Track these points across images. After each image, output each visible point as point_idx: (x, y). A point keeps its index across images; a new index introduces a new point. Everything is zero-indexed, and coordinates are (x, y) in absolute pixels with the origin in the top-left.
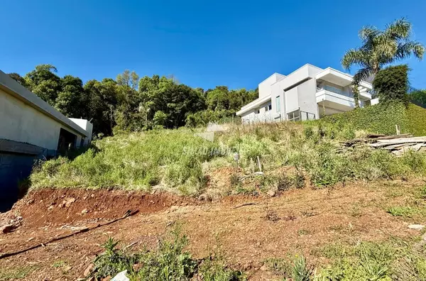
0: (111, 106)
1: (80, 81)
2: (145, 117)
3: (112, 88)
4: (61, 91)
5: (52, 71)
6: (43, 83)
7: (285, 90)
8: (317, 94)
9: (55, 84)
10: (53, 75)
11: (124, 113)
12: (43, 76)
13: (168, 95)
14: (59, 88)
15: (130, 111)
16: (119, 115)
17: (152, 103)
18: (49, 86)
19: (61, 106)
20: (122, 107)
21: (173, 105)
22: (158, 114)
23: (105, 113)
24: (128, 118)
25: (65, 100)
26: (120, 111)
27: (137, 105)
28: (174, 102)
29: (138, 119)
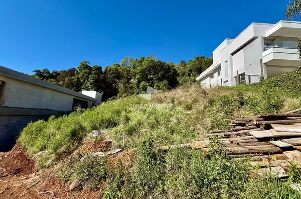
0: (117, 80)
1: (101, 67)
2: (135, 86)
3: (117, 70)
4: (91, 75)
5: (87, 64)
6: (83, 71)
7: (233, 54)
8: (264, 53)
9: (88, 71)
10: (89, 66)
11: (124, 84)
12: (84, 67)
13: (148, 70)
14: (90, 74)
15: (126, 83)
16: (121, 86)
17: (139, 76)
18: (86, 73)
19: (91, 84)
20: (122, 81)
21: (152, 76)
22: (142, 84)
23: (114, 85)
24: (126, 87)
25: (92, 80)
26: (121, 83)
27: (131, 79)
28: (152, 75)
29: (131, 88)
